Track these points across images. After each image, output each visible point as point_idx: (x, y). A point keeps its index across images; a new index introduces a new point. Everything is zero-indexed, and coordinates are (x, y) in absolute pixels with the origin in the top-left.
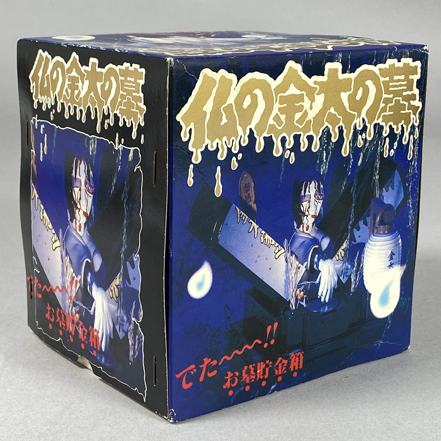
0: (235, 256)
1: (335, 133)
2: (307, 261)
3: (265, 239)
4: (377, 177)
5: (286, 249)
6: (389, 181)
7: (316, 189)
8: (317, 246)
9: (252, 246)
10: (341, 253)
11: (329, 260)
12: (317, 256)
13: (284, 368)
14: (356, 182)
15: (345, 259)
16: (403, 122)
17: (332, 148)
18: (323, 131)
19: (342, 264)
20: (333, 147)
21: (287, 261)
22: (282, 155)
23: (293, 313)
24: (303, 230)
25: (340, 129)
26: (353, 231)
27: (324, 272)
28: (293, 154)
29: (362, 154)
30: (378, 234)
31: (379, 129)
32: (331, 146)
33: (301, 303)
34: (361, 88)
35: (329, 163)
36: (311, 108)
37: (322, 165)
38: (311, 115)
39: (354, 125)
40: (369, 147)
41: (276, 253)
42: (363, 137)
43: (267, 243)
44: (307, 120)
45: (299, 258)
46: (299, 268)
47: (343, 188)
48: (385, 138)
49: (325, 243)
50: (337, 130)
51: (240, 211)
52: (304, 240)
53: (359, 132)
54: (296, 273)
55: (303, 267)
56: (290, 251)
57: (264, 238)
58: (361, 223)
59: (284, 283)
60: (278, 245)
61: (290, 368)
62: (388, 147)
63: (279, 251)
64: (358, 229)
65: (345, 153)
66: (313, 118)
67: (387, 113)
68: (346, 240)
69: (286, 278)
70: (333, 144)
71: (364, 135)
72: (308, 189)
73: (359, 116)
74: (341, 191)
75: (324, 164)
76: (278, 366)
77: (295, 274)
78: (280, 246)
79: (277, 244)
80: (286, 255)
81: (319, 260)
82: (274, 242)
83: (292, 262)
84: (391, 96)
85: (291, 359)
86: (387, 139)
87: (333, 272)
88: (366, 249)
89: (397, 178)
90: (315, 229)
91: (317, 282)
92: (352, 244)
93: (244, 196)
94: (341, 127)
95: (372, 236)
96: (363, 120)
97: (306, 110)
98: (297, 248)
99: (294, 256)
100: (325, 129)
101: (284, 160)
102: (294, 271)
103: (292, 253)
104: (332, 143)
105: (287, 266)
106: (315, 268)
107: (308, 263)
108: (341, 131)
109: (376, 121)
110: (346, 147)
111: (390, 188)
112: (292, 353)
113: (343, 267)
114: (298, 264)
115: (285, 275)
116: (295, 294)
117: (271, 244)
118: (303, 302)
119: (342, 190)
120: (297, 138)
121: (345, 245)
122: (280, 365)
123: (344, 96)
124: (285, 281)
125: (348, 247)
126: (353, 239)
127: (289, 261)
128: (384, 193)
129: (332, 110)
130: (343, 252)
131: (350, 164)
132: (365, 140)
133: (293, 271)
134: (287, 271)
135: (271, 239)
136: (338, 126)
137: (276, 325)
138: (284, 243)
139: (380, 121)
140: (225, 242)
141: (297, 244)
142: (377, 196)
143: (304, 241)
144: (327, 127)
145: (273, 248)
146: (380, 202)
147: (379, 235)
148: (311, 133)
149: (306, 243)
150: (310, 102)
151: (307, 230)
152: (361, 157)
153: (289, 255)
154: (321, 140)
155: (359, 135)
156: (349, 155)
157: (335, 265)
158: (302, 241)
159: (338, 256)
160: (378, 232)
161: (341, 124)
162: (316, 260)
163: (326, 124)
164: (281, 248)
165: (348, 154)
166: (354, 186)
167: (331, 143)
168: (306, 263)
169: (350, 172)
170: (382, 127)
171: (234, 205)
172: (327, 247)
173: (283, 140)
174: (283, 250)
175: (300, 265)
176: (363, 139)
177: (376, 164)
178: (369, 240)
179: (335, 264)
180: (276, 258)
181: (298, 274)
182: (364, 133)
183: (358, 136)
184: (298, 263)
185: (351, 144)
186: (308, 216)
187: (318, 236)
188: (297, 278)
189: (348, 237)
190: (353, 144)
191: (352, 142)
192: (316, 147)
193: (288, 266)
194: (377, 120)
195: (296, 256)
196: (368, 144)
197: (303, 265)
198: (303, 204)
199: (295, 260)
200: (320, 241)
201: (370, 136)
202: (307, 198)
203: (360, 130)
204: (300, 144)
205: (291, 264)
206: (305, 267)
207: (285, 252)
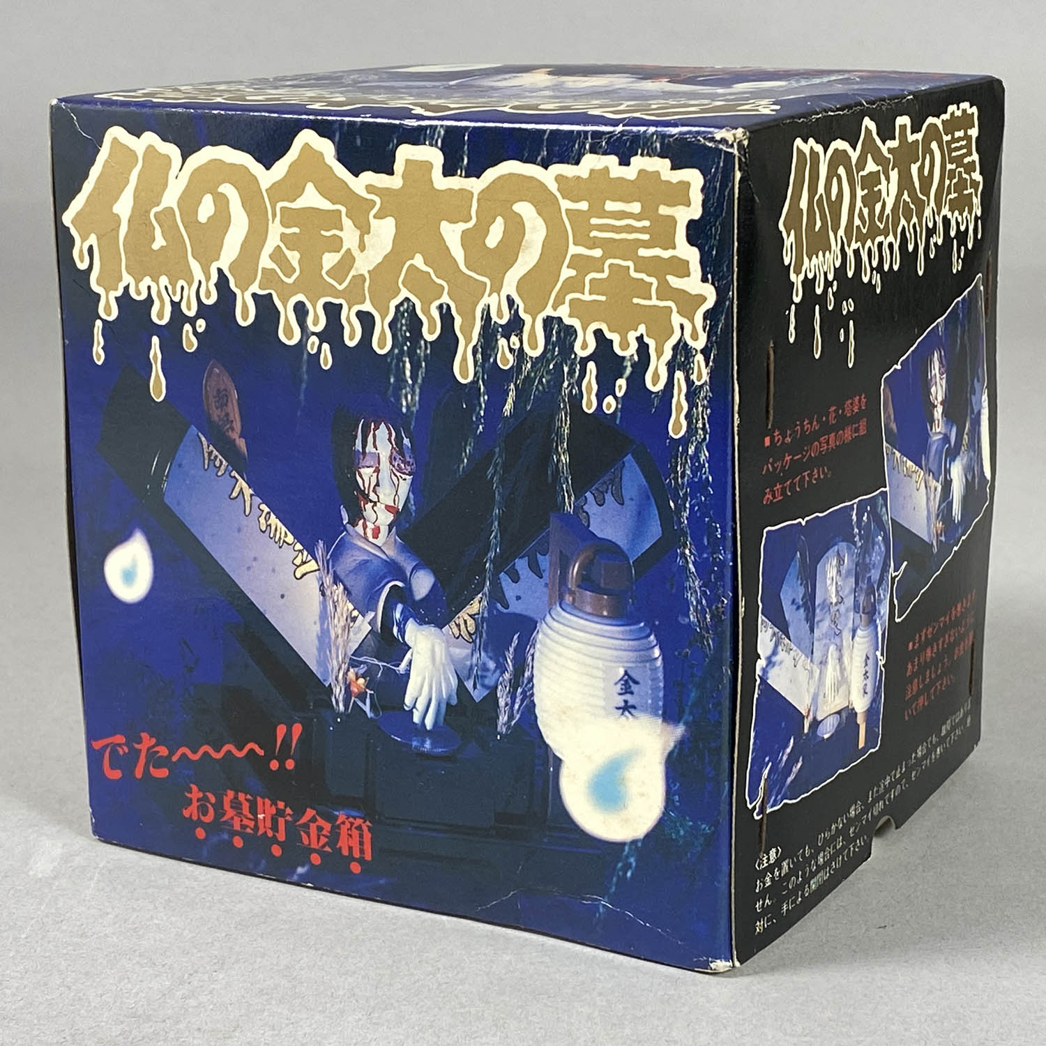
0: (200, 539)
1: (431, 319)
2: (375, 610)
3: (270, 525)
4: (565, 459)
5: (320, 564)
6: (606, 478)
7: (391, 443)
8: (400, 584)
9: (239, 530)
10: (465, 622)
11: (433, 629)
12: (400, 607)
13: (323, 840)
14: (500, 456)
15: (478, 641)
16: (642, 329)
17: (426, 355)
18: (397, 307)
19: (469, 651)
20: (428, 352)
21: (323, 594)
22: (302, 345)
23: (339, 720)
24: (365, 533)
25: (444, 311)
26: (499, 579)
27: (418, 653)
28: (326, 346)
29: (512, 386)
30: (576, 608)
31: (562, 334)
32: (423, 348)
33: (360, 704)
34: (499, 220)
35: (421, 389)
36: (362, 247)
37: (404, 391)
38: (364, 264)
39: (483, 310)
40: (533, 374)
41: (298, 567)
42: (514, 344)
43: (275, 535)
44: (353, 273)
45: (353, 595)
46: (354, 619)
47: (466, 461)
48: (584, 361)
49: (423, 584)
50: (436, 314)
51: (209, 446)
52: (366, 558)
53: (500, 330)
54: (347, 628)
55: (363, 621)
56: (331, 571)
57: (266, 521)
58: (521, 565)
59: (316, 642)
60: (301, 548)
61: (338, 846)
62: (595, 387)
63: (304, 563)
64: (515, 578)
65: (464, 373)
66: (369, 272)
67: (587, 297)
68: (480, 595)
69: (322, 632)
70: (429, 346)
71: (514, 339)
72: (370, 439)
73: (497, 289)
74: (461, 469)
75: (408, 389)
76: (306, 826)
77: (344, 630)
78: (305, 553)
79: (299, 547)
80: (321, 578)
81: (405, 619)
82: (290, 538)
83: (336, 600)
84: (597, 253)
85: (339, 826)
86: (591, 366)
87: (444, 661)
88: (540, 636)
89: (632, 477)
90: (395, 540)
91: (402, 668)
92: (498, 610)
93: (216, 414)
94: (445, 306)
95: (559, 609)
96: (511, 302)
97: (349, 249)
98: (350, 572)
99: (341, 587)
100: (401, 304)
101: (305, 356)
102: (343, 624)
103: (337, 580)
104: (425, 341)
105: (324, 605)
106: (395, 634)
107: (376, 615)
108: (447, 318)
109: (549, 311)
110: (464, 359)
111: (609, 497)
112: (341, 812)
113: (472, 659)
114: (350, 609)
115: (318, 624)
116: (345, 679)
117: (284, 541)
118: (365, 704)
119: (461, 466)
120: (333, 311)
121: (475, 606)
122: (313, 827)
123: (452, 233)
124: (317, 635)
125: (486, 615)
126: (497, 596)
127: (328, 593)
128: (591, 507)
129: (418, 261)
130: (471, 622)
131: (481, 406)
132: (520, 355)
133: (339, 621)
134: (324, 616)
135: (284, 529)
136: (437, 303)
137: (297, 729)
138: (318, 549)
139: (563, 312)
140: (179, 504)
141: (349, 561)
142: (569, 509)
143: (367, 561)
144: (407, 299)
145: (288, 553)
146: (578, 526)
147: (580, 614)
148: (367, 307)
149: (371, 567)
150: (358, 233)
151: (376, 536)
152: (512, 394)
153: (328, 580)
154: (394, 329)
155: (499, 337)
156: (475, 382)
157: (449, 647)
158: (361, 558)
159: (458, 626)
160: (576, 604)
161: (445, 299)
162: (397, 615)
163: (404, 293)
164: (310, 557)
165: (471, 378)
166: (497, 465)
167: (422, 342)
168: (371, 615)
169: (481, 427)
170: (570, 332)
171: (193, 429)
172: (427, 595)
173: (300, 310)
174: (312, 565)
175: (355, 613)
176: (511, 350)
177: (558, 424)
178: (548, 616)
179: (448, 645)
180: (298, 576)
181: (351, 634)
182: (517, 336)
183: (497, 340)
184: (351, 607)
185: (479, 356)
186: (375, 503)
187: (403, 559)
188: (348, 641)
189: (486, 589)
190: (486, 357)
191: (480, 350)
192: (382, 343)
193: (326, 606)
194: (555, 308)
195: (345, 588)
196: (529, 366)
197: (363, 616)
198: (362, 470)
199: (345, 598)
200: (408, 574)
201: (534, 347)
202: (368, 461)
203: (501, 326)
204: (343, 327)
205: (334, 602)
206: (369, 623)
207: (319, 570)
